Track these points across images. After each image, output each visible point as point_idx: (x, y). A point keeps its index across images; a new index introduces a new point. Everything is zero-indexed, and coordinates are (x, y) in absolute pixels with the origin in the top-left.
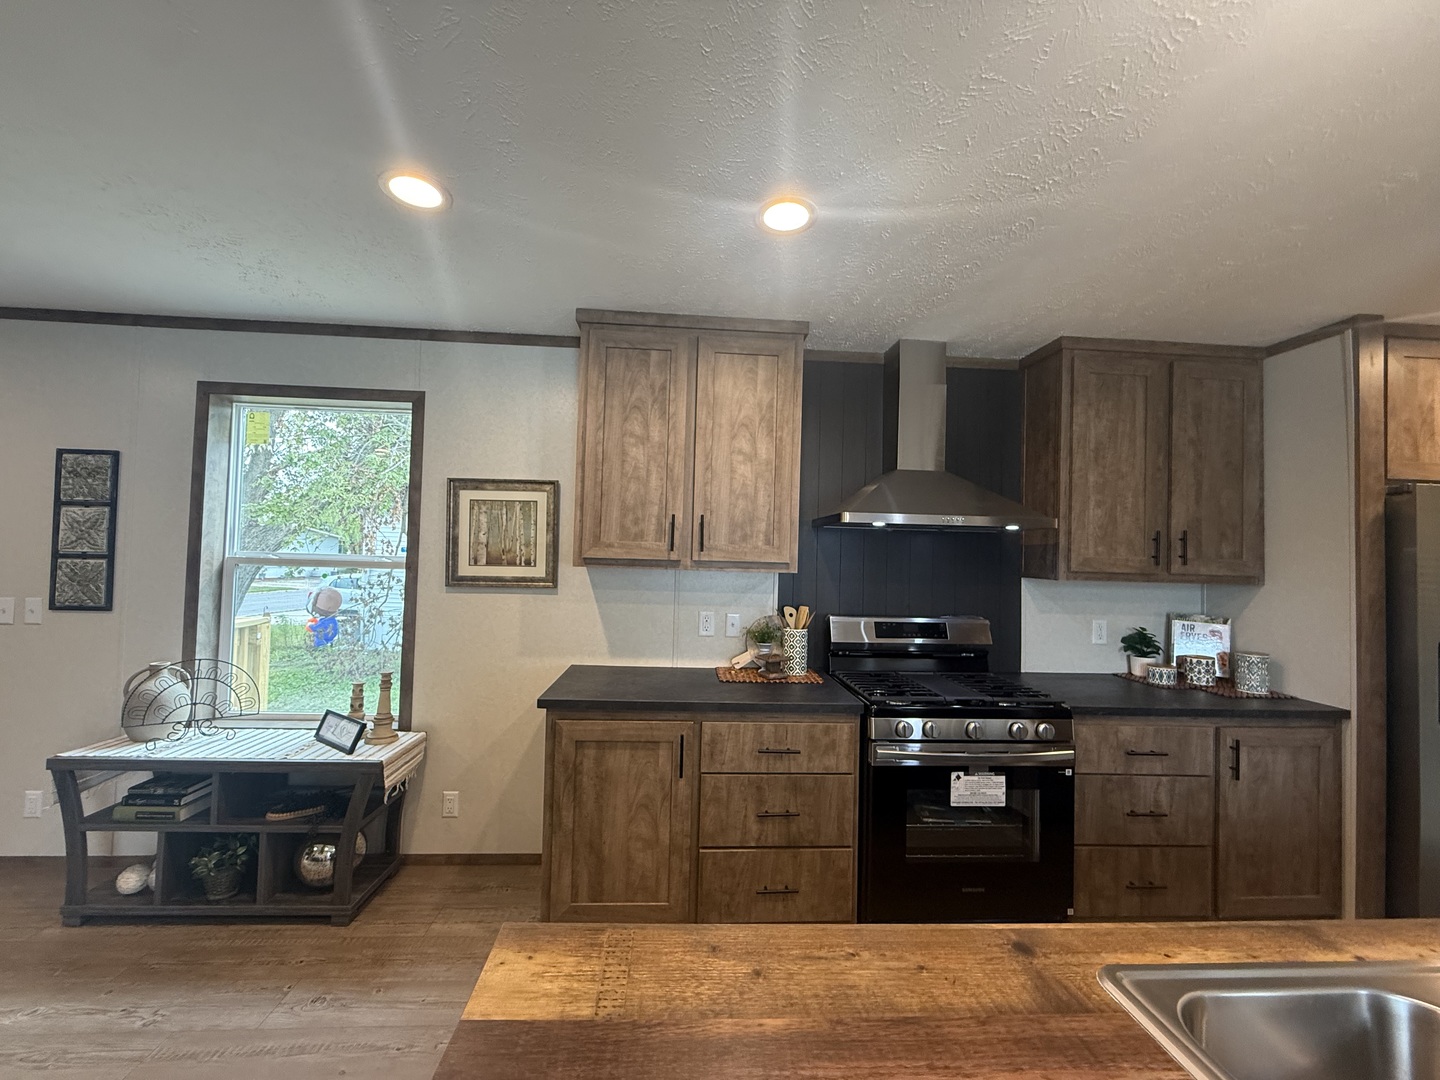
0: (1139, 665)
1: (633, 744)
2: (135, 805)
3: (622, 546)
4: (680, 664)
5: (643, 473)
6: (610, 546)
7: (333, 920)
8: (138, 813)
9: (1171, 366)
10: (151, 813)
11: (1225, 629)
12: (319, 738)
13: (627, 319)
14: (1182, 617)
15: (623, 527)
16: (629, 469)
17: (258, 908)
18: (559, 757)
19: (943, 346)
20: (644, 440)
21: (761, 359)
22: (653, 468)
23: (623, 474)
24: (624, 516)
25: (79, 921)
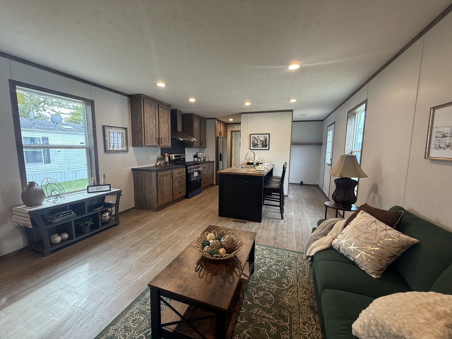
0: (196, 159)
1: (166, 175)
2: (60, 217)
3: (151, 143)
4: (148, 166)
5: (153, 129)
6: (149, 143)
7: (117, 224)
8: (63, 219)
9: (201, 119)
10: (67, 217)
11: (202, 154)
12: (88, 193)
13: (149, 98)
14: (198, 152)
15: (150, 139)
16: (151, 128)
17: (101, 229)
18: (158, 179)
19: (181, 111)
20: (152, 123)
21: (166, 110)
22: (154, 128)
23: (150, 129)
24: (150, 137)
25: (51, 253)
